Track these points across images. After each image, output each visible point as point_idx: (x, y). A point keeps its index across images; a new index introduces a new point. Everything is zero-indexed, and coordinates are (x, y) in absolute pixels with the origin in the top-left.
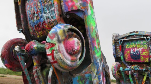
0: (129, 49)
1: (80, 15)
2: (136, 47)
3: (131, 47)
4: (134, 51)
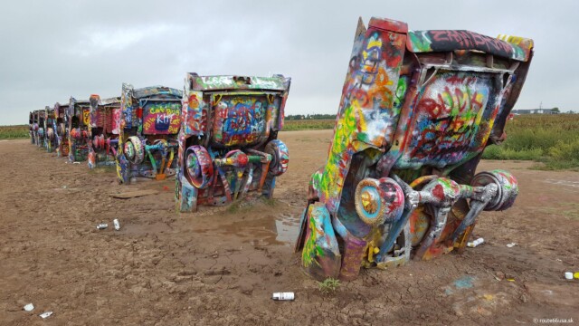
0: (155, 116)
2: (165, 112)
3: (158, 111)
4: (162, 119)
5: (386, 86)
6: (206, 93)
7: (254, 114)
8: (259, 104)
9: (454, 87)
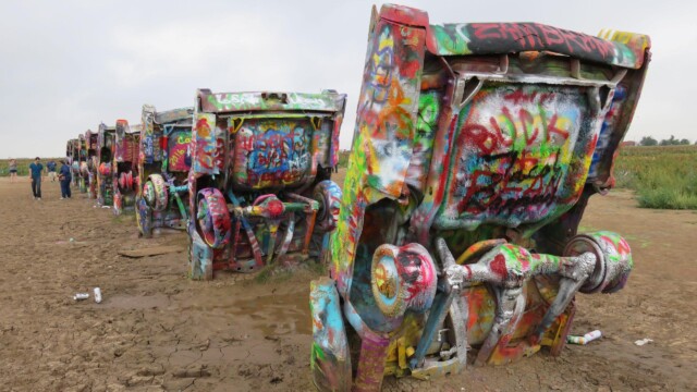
0: (185, 147)
3: (188, 141)
5: (402, 106)
6: (221, 117)
7: (292, 145)
8: (300, 131)
9: (518, 107)
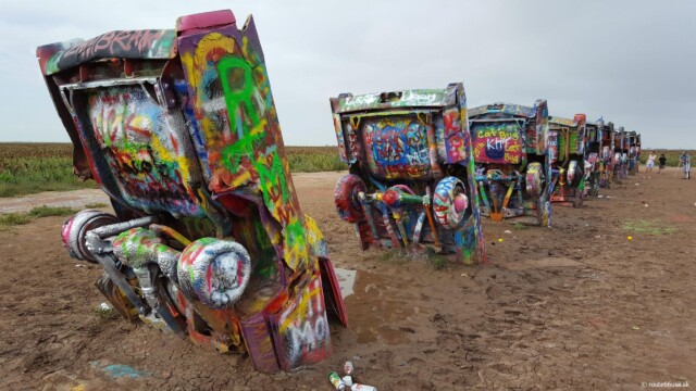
0: (484, 140)
1: (464, 164)
2: (498, 136)
3: (488, 134)
4: (493, 144)
7: (406, 140)
8: (415, 127)
9: (111, 109)
